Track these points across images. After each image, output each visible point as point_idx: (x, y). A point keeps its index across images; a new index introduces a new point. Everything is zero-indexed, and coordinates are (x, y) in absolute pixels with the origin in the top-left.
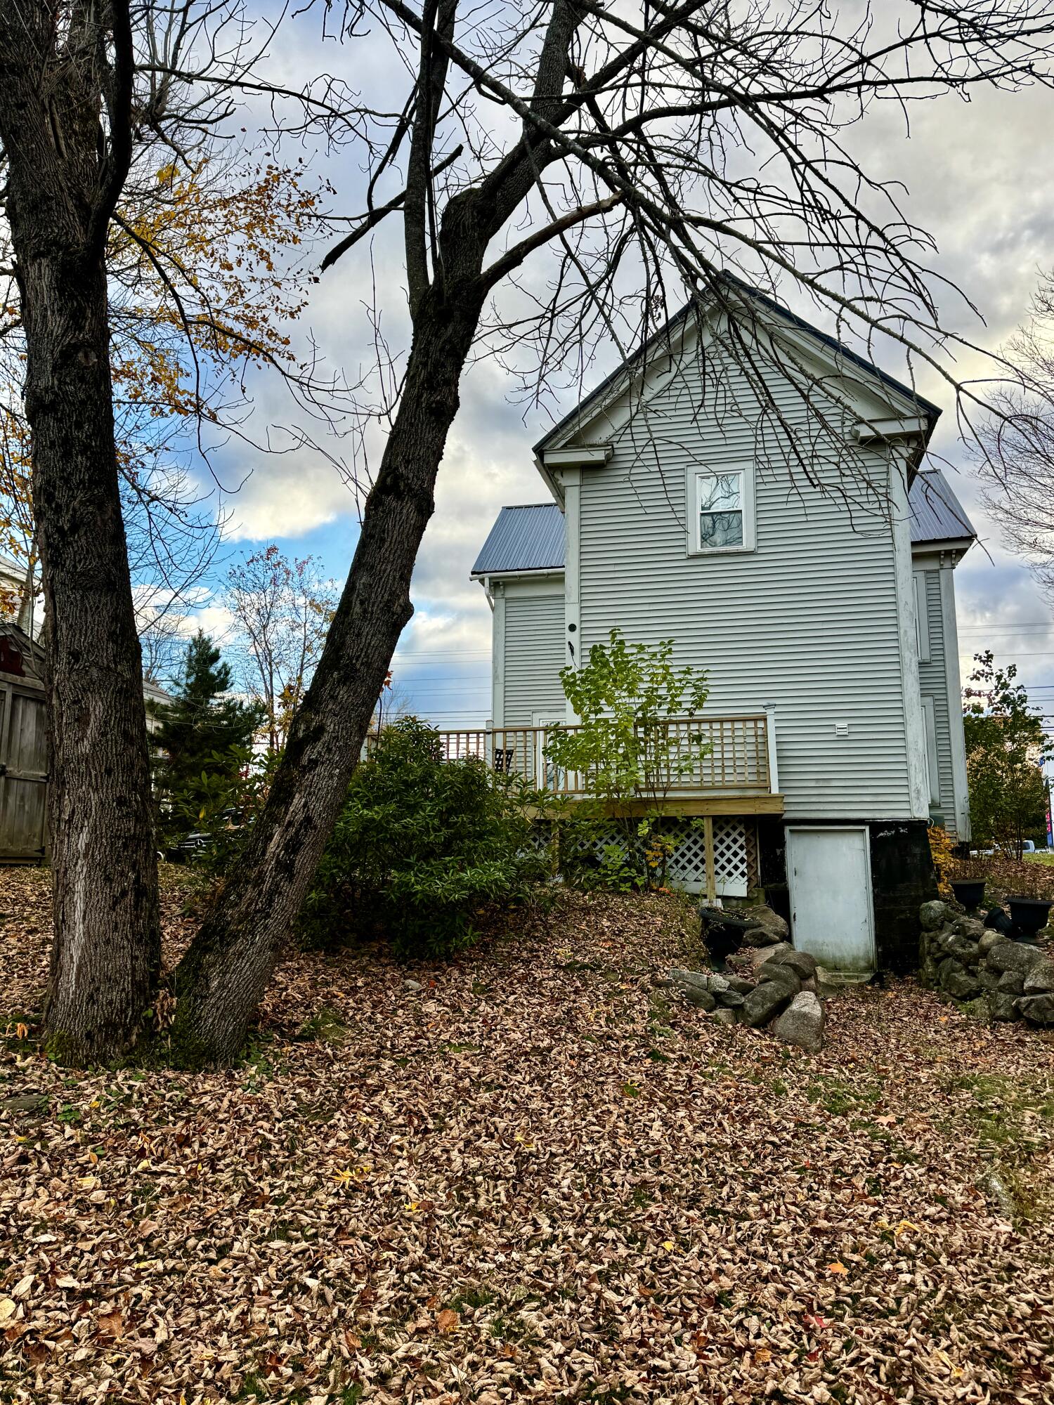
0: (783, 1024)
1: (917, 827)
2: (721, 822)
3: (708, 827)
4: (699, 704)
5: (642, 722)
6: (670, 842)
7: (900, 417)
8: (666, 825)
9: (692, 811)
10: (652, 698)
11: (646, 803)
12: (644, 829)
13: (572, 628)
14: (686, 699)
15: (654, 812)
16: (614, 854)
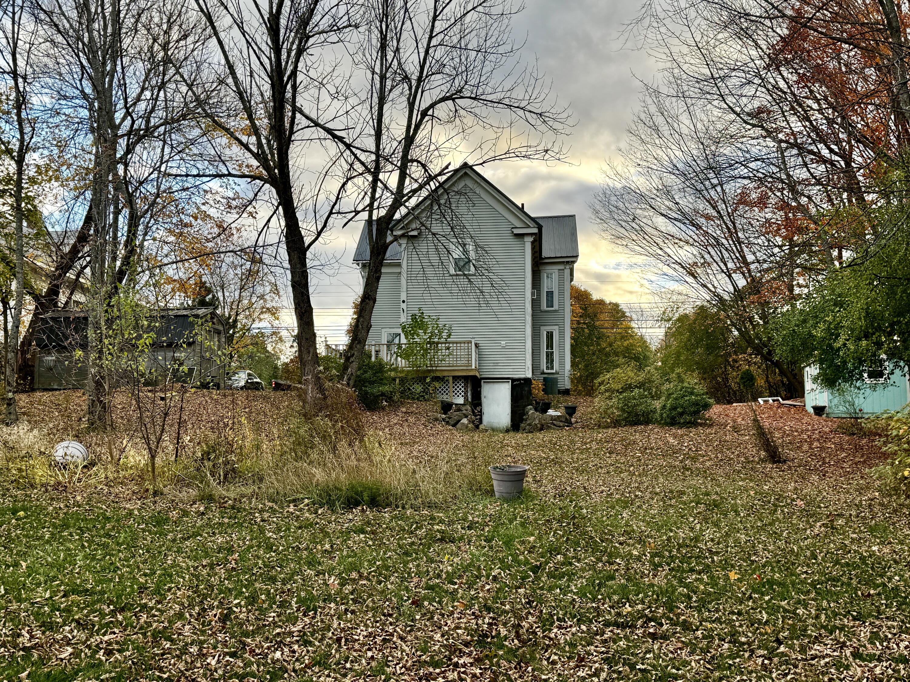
0: (459, 426)
1: (527, 381)
2: (455, 378)
3: (451, 379)
4: (449, 336)
5: (429, 343)
6: (437, 385)
7: (529, 227)
8: (437, 379)
9: (446, 374)
10: (432, 334)
11: (430, 371)
12: (428, 380)
13: (404, 302)
14: (445, 335)
15: (432, 374)
16: (418, 388)
